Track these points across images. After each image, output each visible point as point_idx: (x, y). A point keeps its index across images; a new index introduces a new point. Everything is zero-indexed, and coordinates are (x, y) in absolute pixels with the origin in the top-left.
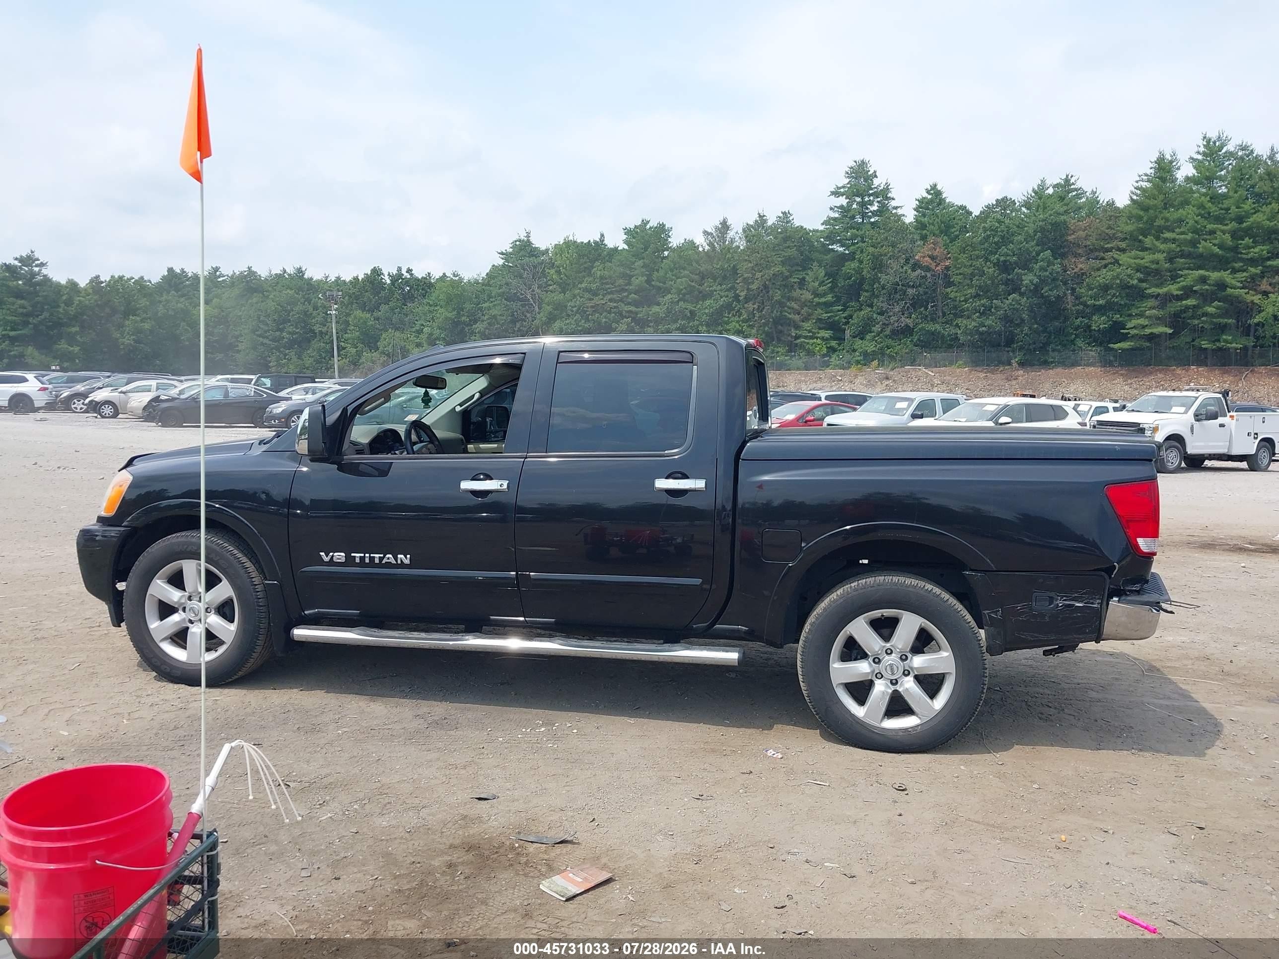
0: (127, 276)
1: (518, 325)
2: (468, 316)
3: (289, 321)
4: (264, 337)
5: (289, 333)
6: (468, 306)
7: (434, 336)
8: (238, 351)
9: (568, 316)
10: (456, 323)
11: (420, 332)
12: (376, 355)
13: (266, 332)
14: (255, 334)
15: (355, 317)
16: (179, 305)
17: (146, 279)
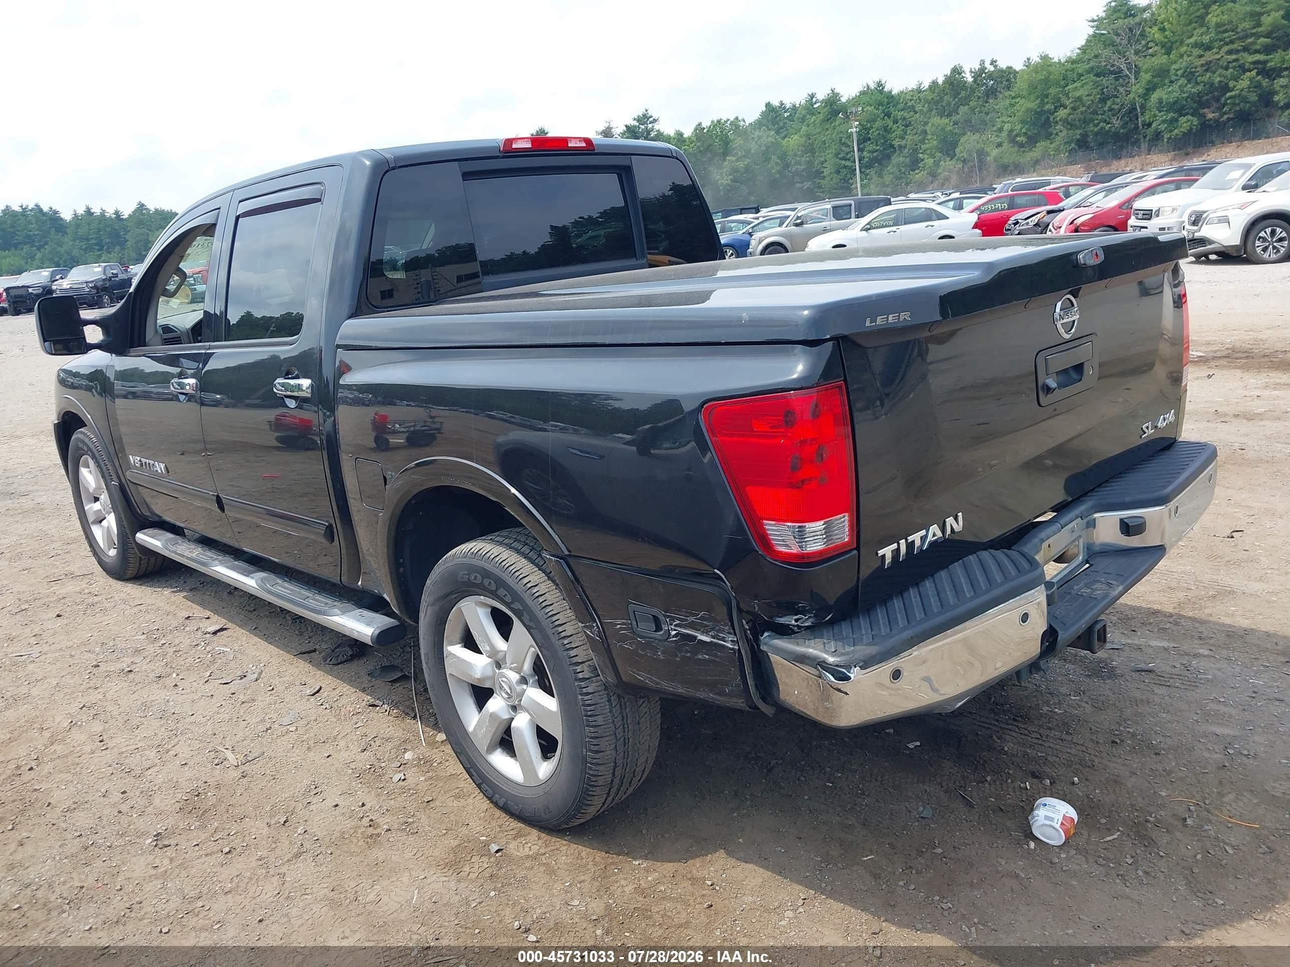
0: (724, 118)
1: (1109, 103)
2: (1053, 103)
3: (869, 139)
4: (846, 160)
5: (870, 152)
6: (1053, 91)
7: (1015, 133)
8: (824, 177)
9: (1172, 82)
10: (1039, 113)
11: (1000, 130)
12: (953, 162)
13: (847, 154)
14: (838, 158)
15: (933, 125)
16: (770, 139)
17: (740, 118)
